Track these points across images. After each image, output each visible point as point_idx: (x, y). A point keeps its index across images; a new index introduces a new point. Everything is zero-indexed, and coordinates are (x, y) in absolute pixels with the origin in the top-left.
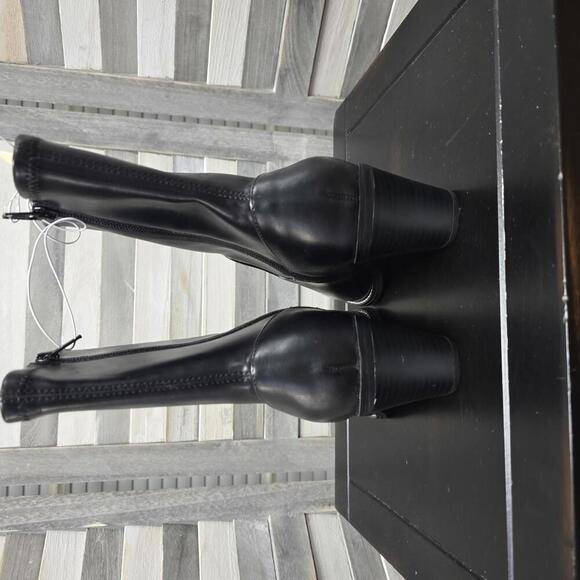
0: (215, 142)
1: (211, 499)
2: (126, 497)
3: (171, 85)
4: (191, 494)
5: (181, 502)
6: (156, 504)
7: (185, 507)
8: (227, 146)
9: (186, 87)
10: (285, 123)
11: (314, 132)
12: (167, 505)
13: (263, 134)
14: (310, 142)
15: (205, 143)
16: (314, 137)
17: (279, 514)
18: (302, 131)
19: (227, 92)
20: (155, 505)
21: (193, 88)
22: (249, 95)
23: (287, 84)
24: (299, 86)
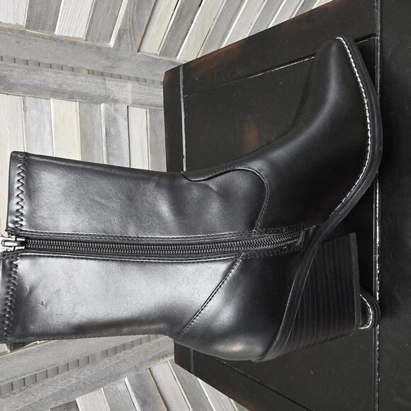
0: (60, 85)
1: (82, 377)
2: (12, 396)
3: (23, 32)
4: (65, 378)
5: (59, 387)
6: (40, 394)
7: (64, 390)
8: (69, 89)
9: (36, 35)
10: (116, 72)
11: (137, 80)
12: (49, 393)
13: (99, 80)
14: (134, 87)
15: (51, 86)
16: (137, 84)
17: (133, 375)
18: (129, 78)
19: (73, 43)
20: (39, 396)
21: (43, 37)
22: (91, 47)
23: (123, 42)
24: (132, 44)
